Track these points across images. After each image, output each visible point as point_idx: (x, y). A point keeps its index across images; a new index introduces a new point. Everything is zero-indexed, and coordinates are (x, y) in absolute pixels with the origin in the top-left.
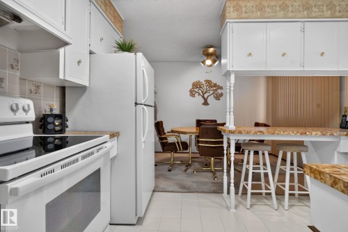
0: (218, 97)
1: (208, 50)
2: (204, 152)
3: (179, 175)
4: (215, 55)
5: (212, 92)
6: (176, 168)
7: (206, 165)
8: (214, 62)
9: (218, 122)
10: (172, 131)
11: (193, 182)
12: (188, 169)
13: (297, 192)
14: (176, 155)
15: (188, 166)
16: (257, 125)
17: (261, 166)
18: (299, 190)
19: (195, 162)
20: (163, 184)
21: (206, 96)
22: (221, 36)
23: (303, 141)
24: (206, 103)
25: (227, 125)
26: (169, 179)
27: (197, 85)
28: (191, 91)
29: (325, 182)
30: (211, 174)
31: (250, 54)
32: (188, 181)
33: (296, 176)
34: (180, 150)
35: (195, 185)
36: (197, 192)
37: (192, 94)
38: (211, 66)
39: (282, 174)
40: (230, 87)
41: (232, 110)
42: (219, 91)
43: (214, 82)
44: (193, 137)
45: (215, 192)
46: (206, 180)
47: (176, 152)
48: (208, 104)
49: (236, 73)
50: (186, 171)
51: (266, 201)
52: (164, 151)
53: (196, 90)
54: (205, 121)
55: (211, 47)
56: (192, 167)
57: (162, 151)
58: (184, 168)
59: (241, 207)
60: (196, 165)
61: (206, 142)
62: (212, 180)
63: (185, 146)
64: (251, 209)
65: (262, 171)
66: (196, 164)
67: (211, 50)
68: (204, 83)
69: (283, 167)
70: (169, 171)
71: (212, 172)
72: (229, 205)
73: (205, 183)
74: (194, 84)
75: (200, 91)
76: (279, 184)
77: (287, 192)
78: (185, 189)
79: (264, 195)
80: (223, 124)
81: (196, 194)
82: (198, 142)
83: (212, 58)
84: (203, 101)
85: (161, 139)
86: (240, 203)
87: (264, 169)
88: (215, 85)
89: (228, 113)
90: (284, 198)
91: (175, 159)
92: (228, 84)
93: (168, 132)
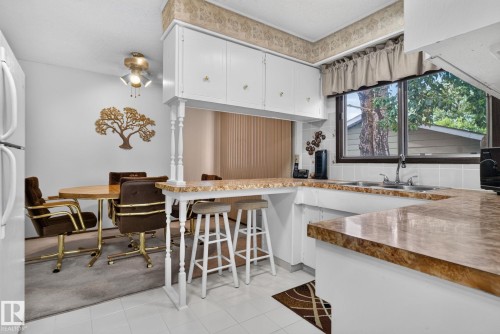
0: (147, 137)
1: (135, 60)
2: (129, 226)
3: (79, 274)
4: (146, 69)
5: (136, 129)
6: (71, 262)
7: (130, 246)
8: (145, 80)
9: (148, 176)
10: (62, 196)
11: (109, 281)
12: (96, 260)
13: (256, 259)
14: (69, 239)
15: (96, 254)
16: (205, 178)
17: (218, 233)
18: (258, 256)
19: (108, 245)
20: (43, 301)
21: (126, 133)
22: (162, 42)
23: (260, 196)
24: (126, 145)
25: (172, 179)
26: (58, 287)
27: (109, 115)
28: (98, 124)
29: (336, 243)
30: (140, 260)
31: (207, 79)
32: (100, 281)
33: (255, 239)
34: (80, 227)
35: (113, 285)
36: (120, 296)
37: (101, 128)
38: (138, 86)
39: (242, 238)
40: (177, 122)
41: (181, 157)
42: (149, 128)
43: (141, 111)
44: (106, 202)
45: (151, 287)
46: (135, 271)
47: (70, 234)
48: (130, 148)
49: (189, 103)
50: (92, 264)
51: (223, 279)
52: (42, 235)
53: (109, 123)
54: (128, 174)
55: (141, 55)
56: (104, 254)
57: (36, 235)
58: (87, 259)
59: (194, 298)
60: (113, 250)
61: (134, 209)
62: (143, 269)
63: (90, 220)
64: (208, 297)
65: (218, 241)
66: (110, 248)
67: (140, 61)
68: (122, 112)
69: (242, 231)
70: (56, 271)
71: (142, 255)
72: (176, 301)
73: (131, 278)
74: (103, 113)
75: (116, 125)
76: (238, 253)
77: (248, 260)
78: (96, 297)
79: (220, 273)
80: (165, 179)
81: (117, 300)
82: (118, 210)
83: (142, 74)
84: (121, 142)
85: (34, 212)
86: (192, 292)
87: (222, 237)
88: (143, 118)
89: (173, 162)
90: (245, 269)
91: (67, 247)
92: (173, 118)
93: (50, 198)
